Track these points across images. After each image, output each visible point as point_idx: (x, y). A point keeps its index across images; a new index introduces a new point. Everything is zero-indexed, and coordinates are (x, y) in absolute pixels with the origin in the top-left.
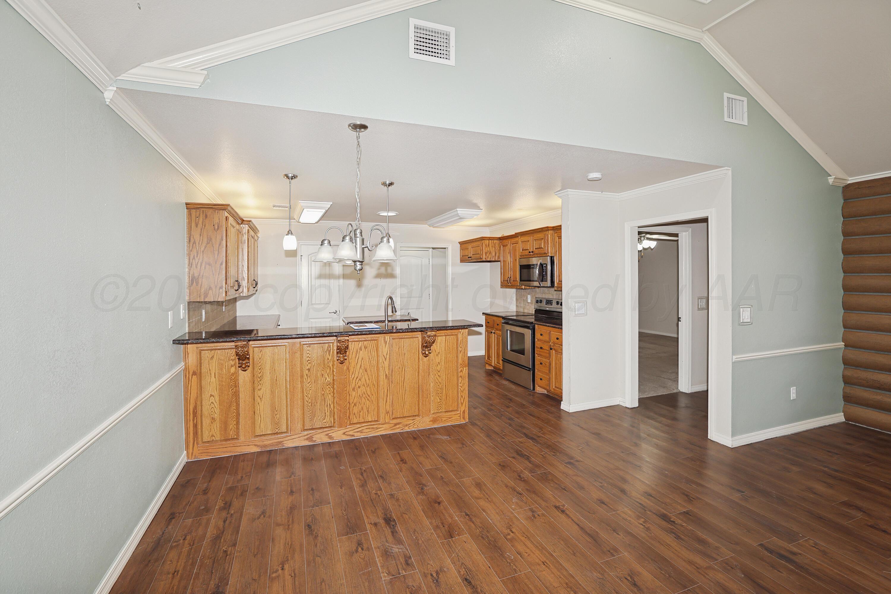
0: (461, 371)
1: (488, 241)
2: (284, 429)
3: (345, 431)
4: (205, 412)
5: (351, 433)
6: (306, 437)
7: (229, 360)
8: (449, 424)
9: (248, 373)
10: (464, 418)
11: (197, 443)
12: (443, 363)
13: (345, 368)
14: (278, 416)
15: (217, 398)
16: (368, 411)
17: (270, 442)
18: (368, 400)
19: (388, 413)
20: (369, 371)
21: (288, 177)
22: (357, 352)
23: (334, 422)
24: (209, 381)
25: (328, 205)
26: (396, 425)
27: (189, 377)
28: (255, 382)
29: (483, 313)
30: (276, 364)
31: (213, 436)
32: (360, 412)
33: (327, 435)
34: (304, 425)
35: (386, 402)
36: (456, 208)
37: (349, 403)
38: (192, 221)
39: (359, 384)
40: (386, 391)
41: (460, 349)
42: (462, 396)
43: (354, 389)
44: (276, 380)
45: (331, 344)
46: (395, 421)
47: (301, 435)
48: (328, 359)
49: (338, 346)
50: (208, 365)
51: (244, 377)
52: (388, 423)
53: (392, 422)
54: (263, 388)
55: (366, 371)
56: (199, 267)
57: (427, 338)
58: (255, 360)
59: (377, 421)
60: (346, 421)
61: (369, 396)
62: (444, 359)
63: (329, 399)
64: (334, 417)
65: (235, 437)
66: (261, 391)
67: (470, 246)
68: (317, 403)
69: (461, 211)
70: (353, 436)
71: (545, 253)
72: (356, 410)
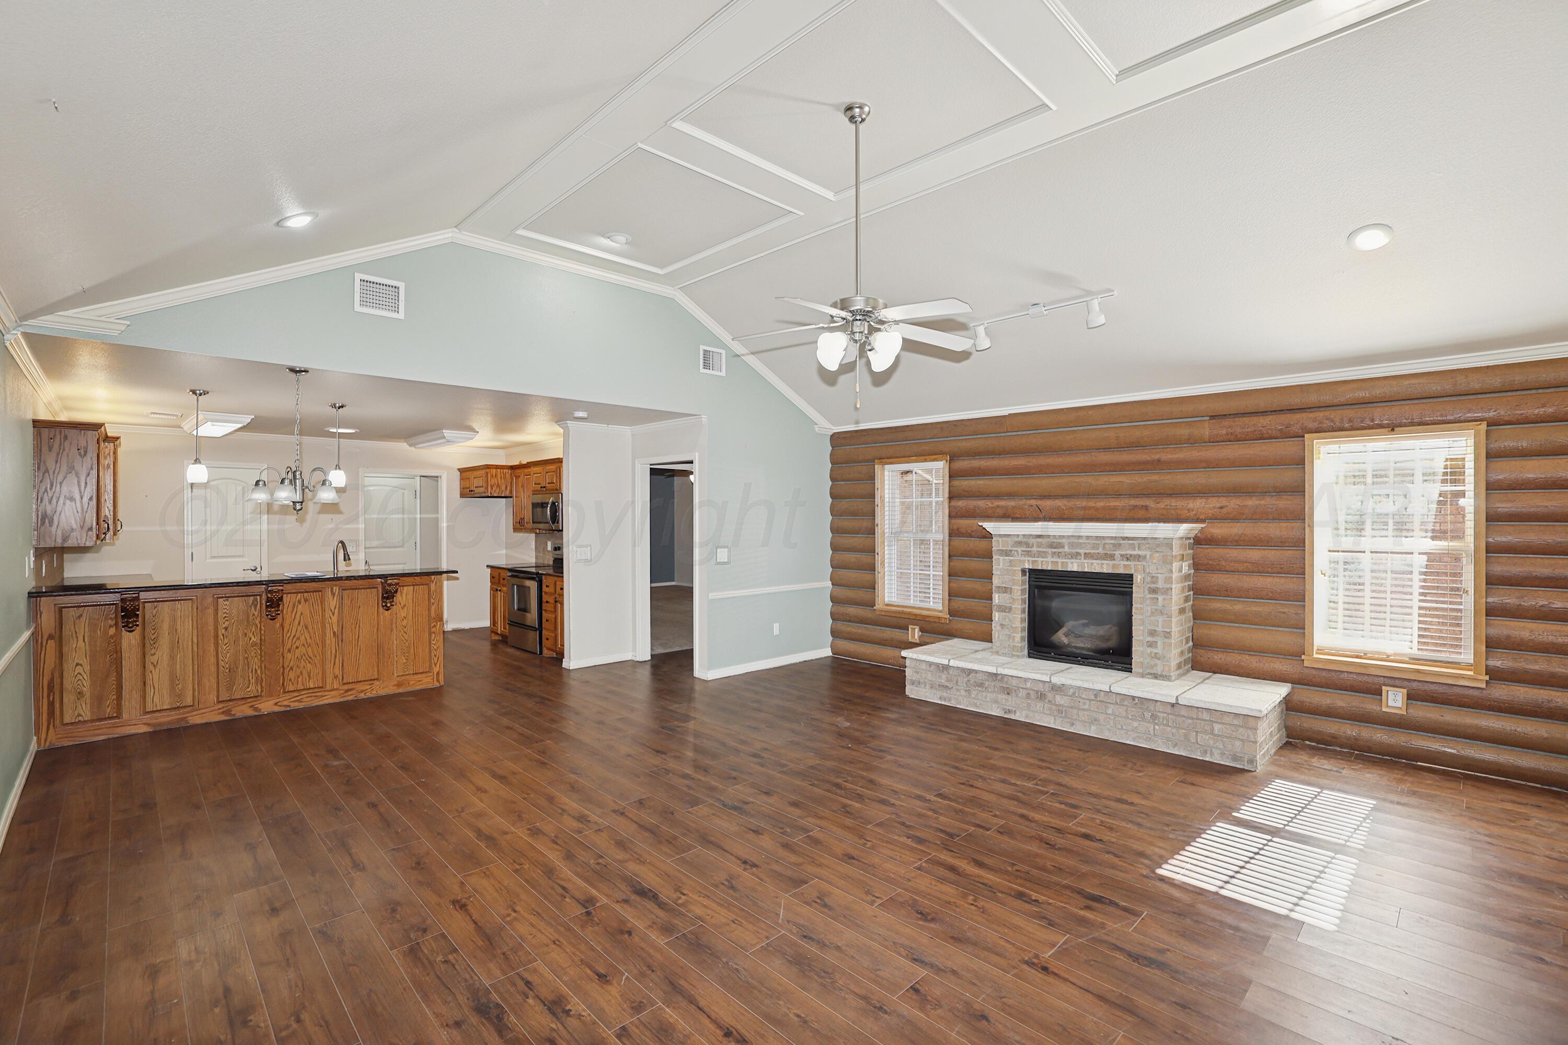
0: (435, 626)
1: (494, 470)
2: (189, 701)
3: (277, 700)
4: (67, 685)
5: (286, 703)
6: (221, 711)
7: (106, 619)
8: (419, 688)
9: (137, 634)
10: (438, 681)
11: (54, 726)
12: (410, 617)
13: (278, 625)
14: (180, 686)
15: (87, 668)
16: (309, 676)
17: (166, 719)
18: (309, 662)
19: (336, 677)
20: (310, 628)
21: (194, 392)
22: (294, 606)
23: (262, 691)
24: (75, 646)
25: (247, 419)
26: (347, 691)
27: (42, 643)
28: (147, 645)
29: (487, 566)
30: (179, 623)
31: (79, 715)
32: (299, 677)
33: (252, 706)
34: (218, 697)
35: (334, 664)
36: (442, 429)
37: (283, 667)
38: (43, 442)
39: (297, 644)
40: (334, 652)
41: (432, 601)
42: (435, 656)
43: (289, 651)
44: (178, 642)
45: (258, 597)
46: (346, 687)
47: (213, 708)
48: (254, 615)
49: (268, 598)
50: (73, 627)
51: (130, 640)
52: (337, 689)
53: (341, 688)
54: (157, 653)
55: (307, 628)
56: (54, 500)
57: (387, 588)
58: (146, 618)
59: (322, 687)
60: (279, 689)
61: (310, 658)
62: (411, 612)
63: (255, 663)
64: (261, 684)
65: (115, 715)
66: (156, 657)
67: (471, 475)
68: (237, 668)
69: (447, 433)
70: (289, 706)
71: (557, 489)
72: (292, 675)
